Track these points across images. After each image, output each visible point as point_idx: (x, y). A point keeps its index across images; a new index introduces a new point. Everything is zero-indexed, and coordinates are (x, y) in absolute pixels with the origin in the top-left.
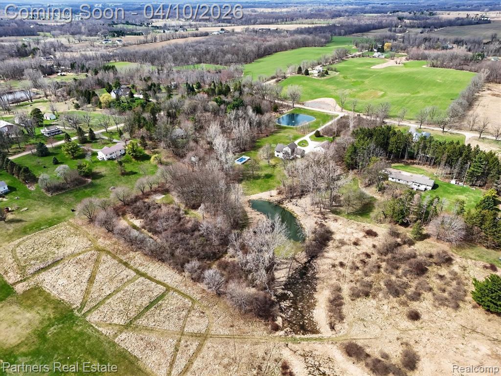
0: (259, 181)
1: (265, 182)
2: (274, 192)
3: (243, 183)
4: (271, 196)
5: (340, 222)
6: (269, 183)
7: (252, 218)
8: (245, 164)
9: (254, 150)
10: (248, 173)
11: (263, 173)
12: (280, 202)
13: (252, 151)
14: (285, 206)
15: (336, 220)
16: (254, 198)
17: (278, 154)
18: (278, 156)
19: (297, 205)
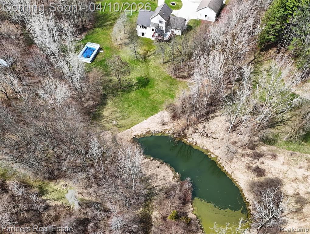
0: (133, 95)
1: (143, 95)
2: (165, 115)
3: (110, 103)
4: (163, 125)
5: (281, 158)
6: (151, 97)
7: (151, 176)
8: (97, 60)
9: (100, 26)
10: (110, 81)
11: (133, 77)
12: (182, 134)
13: (97, 29)
14: (190, 140)
15: (274, 156)
16: (139, 133)
17: (143, 30)
18: (143, 34)
19: (207, 135)
